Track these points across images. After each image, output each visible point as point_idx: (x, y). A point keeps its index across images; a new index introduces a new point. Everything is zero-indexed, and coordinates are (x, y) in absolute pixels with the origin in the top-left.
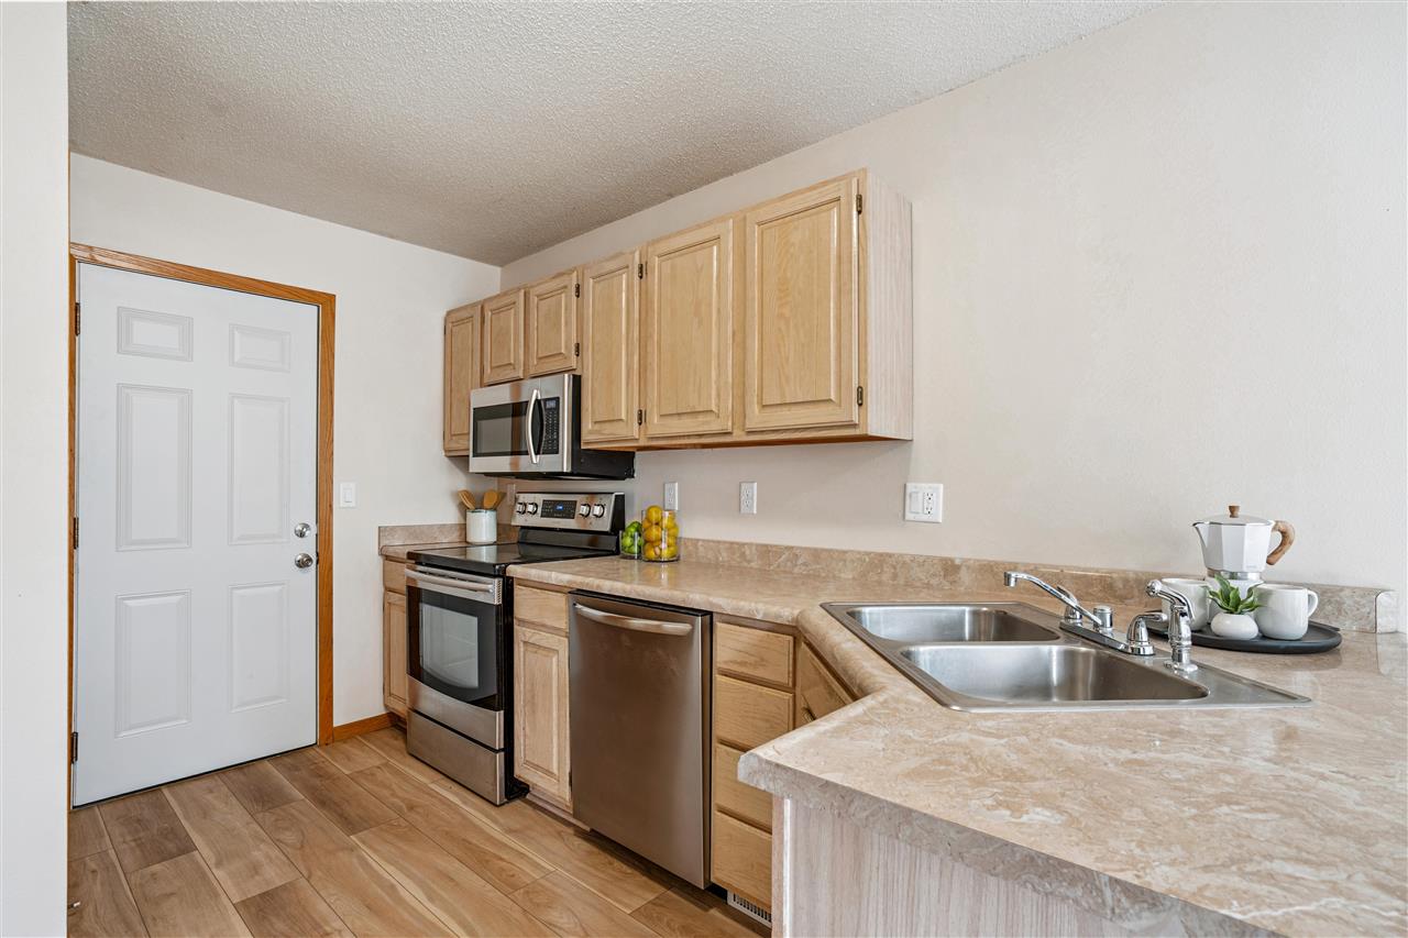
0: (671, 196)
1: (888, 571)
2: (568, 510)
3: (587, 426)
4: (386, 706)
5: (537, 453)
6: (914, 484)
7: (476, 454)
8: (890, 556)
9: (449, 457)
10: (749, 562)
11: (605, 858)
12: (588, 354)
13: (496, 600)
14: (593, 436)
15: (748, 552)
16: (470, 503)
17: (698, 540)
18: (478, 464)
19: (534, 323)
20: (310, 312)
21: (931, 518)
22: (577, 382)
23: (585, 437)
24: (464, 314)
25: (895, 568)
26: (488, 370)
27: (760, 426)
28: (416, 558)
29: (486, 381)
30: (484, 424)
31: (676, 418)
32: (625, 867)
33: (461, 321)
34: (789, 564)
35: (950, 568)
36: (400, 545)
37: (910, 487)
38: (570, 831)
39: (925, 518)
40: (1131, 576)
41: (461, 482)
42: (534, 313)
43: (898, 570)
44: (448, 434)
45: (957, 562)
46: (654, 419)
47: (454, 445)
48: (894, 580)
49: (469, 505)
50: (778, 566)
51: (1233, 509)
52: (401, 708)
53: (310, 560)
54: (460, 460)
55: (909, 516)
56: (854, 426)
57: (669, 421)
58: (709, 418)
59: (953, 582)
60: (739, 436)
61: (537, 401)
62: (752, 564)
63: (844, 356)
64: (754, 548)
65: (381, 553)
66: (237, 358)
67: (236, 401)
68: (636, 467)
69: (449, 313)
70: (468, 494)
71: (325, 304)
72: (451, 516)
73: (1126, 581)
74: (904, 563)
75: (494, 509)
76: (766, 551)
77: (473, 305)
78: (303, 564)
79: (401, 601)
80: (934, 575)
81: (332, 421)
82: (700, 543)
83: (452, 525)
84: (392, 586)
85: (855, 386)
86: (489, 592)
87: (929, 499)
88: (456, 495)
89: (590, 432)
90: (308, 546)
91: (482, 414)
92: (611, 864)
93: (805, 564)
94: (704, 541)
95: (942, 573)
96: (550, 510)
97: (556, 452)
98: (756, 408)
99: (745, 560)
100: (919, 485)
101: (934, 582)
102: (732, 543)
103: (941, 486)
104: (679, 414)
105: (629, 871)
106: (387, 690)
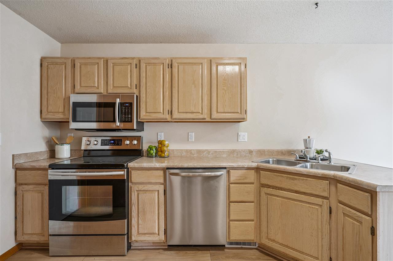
0: (161, 43)
1: (236, 154)
2: (118, 143)
5: (119, 122)
6: (240, 133)
8: (236, 150)
9: (43, 122)
10: (193, 155)
11: (182, 253)
12: (142, 87)
15: (193, 152)
17: (174, 150)
18: (75, 125)
19: (110, 73)
21: (245, 141)
22: (137, 98)
24: (58, 61)
25: (237, 152)
26: (78, 88)
27: (216, 118)
30: (78, 109)
31: (185, 113)
32: (192, 252)
33: (55, 63)
34: (207, 154)
35: (251, 152)
37: (239, 134)
38: (161, 251)
39: (243, 140)
40: (286, 150)
42: (111, 70)
43: (238, 153)
44: (45, 112)
45: (252, 150)
47: (51, 117)
48: (237, 155)
49: (57, 142)
50: (203, 155)
51: (309, 137)
55: (239, 140)
56: (244, 119)
57: (181, 114)
59: (251, 155)
61: (120, 103)
62: (195, 155)
63: (242, 102)
64: (195, 151)
65: (14, 167)
68: (144, 128)
73: (285, 151)
74: (240, 151)
76: (199, 152)
77: (65, 58)
80: (247, 153)
82: (175, 151)
84: (22, 182)
85: (245, 109)
87: (244, 136)
91: (78, 105)
92: (187, 253)
93: (212, 154)
94: (176, 150)
95: (249, 153)
96: (105, 143)
97: (131, 122)
98: (215, 112)
99: (192, 154)
100: (242, 133)
101: (247, 155)
102: (187, 150)
103: (247, 133)
104: (186, 112)
105: (194, 252)
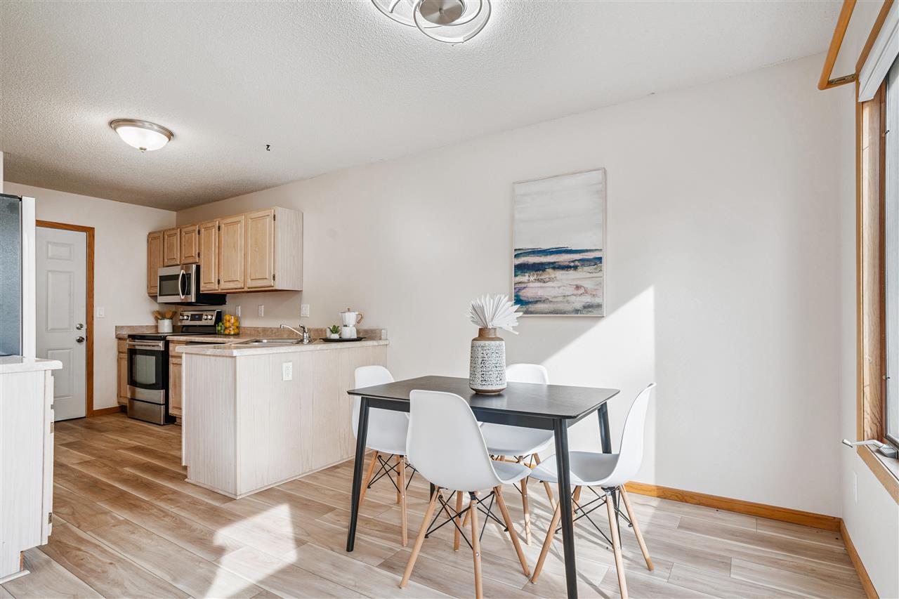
2: (200, 318)
3: (202, 284)
4: (119, 403)
5: (183, 295)
6: (303, 305)
7: (160, 295)
9: (150, 296)
12: (202, 256)
13: (162, 349)
14: (204, 288)
15: (259, 330)
16: (160, 316)
18: (161, 299)
19: (183, 243)
20: (83, 235)
22: (198, 268)
23: (201, 289)
24: (156, 235)
26: (166, 260)
27: (251, 286)
28: (133, 337)
29: (165, 265)
30: (164, 282)
33: (155, 238)
36: (125, 333)
39: (305, 316)
41: (156, 307)
42: (183, 239)
44: (150, 286)
46: (222, 282)
47: (152, 291)
49: (159, 317)
51: (349, 309)
52: (126, 402)
53: (83, 339)
54: (154, 297)
55: (303, 314)
56: (272, 286)
57: (227, 284)
58: (237, 282)
60: (246, 289)
61: (183, 274)
63: (270, 265)
64: (261, 329)
65: (117, 337)
66: (50, 255)
67: (50, 274)
68: (227, 300)
69: (150, 234)
70: (159, 313)
71: (90, 231)
72: (151, 322)
75: (171, 318)
77: (160, 232)
78: (80, 341)
79: (125, 356)
81: (93, 281)
82: (246, 328)
83: (151, 326)
84: (121, 350)
85: (272, 274)
86: (160, 346)
87: (306, 309)
88: (153, 313)
89: (203, 287)
90: (83, 333)
91: (163, 278)
93: (275, 333)
96: (193, 318)
97: (190, 294)
98: (249, 280)
99: (259, 333)
102: (255, 328)
103: (309, 306)
104: (229, 281)
106: (119, 395)
